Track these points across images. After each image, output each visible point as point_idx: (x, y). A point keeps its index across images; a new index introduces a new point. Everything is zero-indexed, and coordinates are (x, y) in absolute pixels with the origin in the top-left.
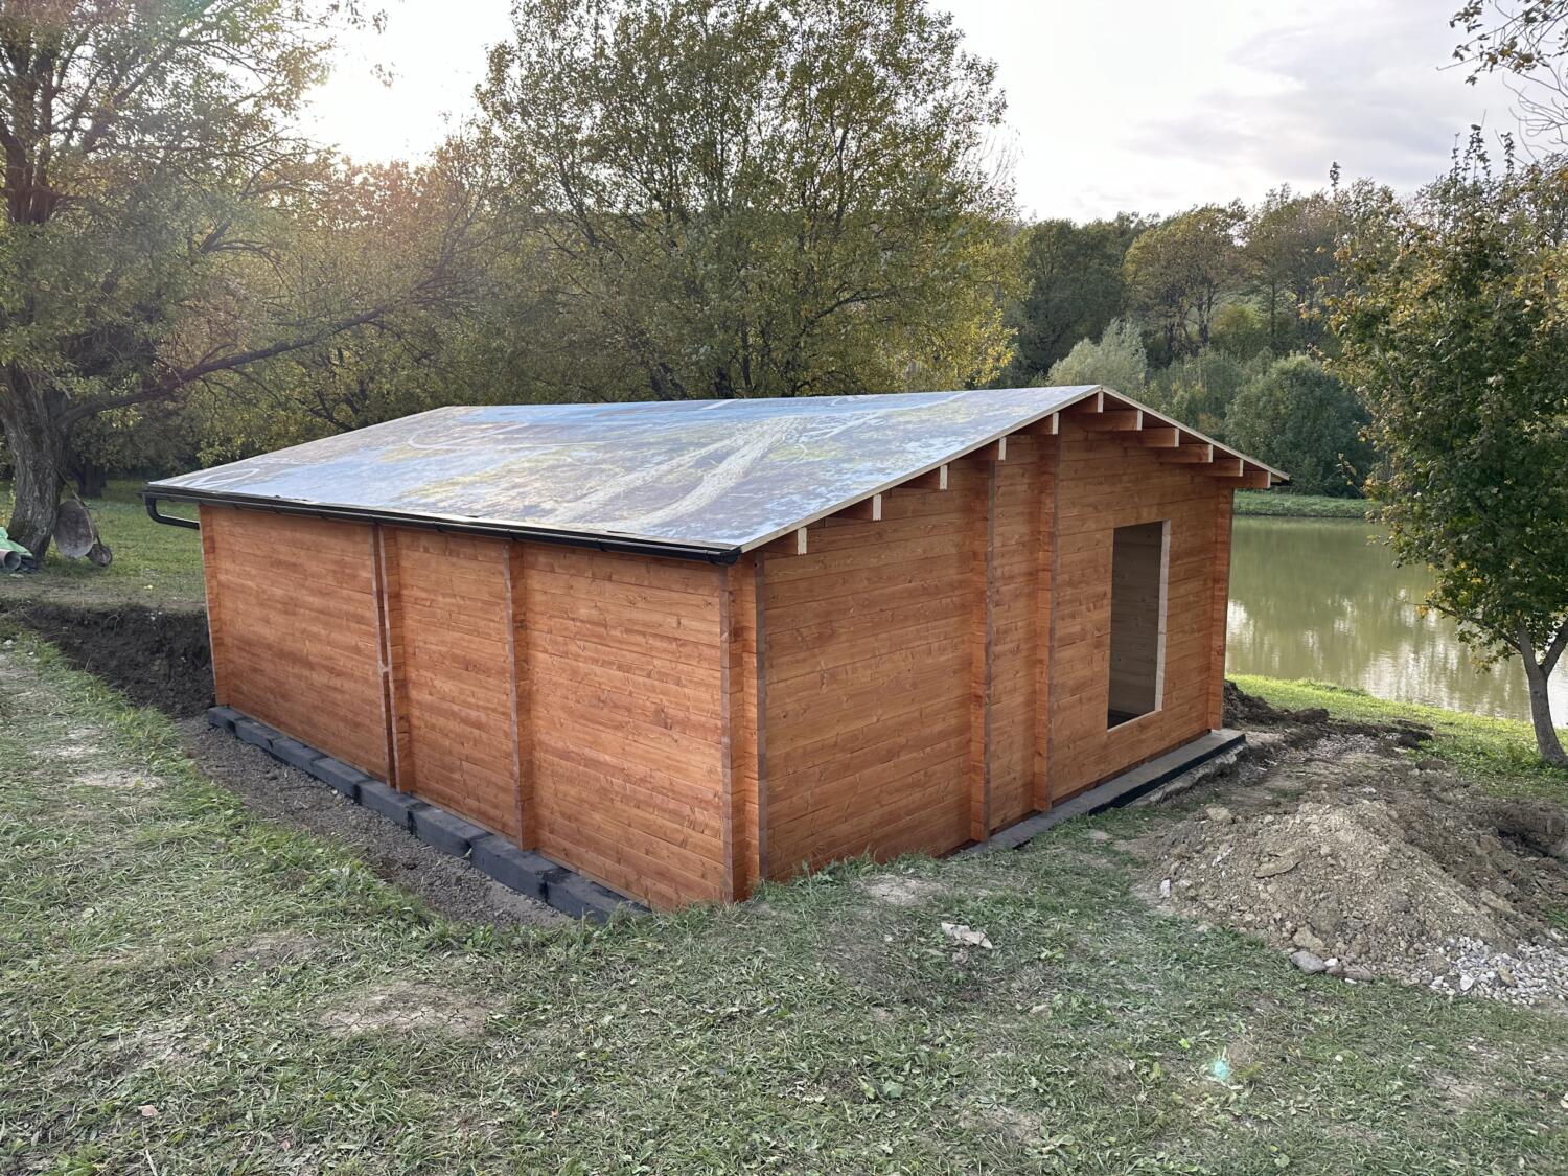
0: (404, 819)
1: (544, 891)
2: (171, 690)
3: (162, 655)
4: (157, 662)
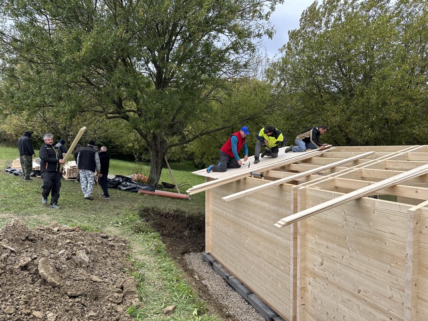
2: (190, 242)
3: (188, 229)
4: (187, 232)
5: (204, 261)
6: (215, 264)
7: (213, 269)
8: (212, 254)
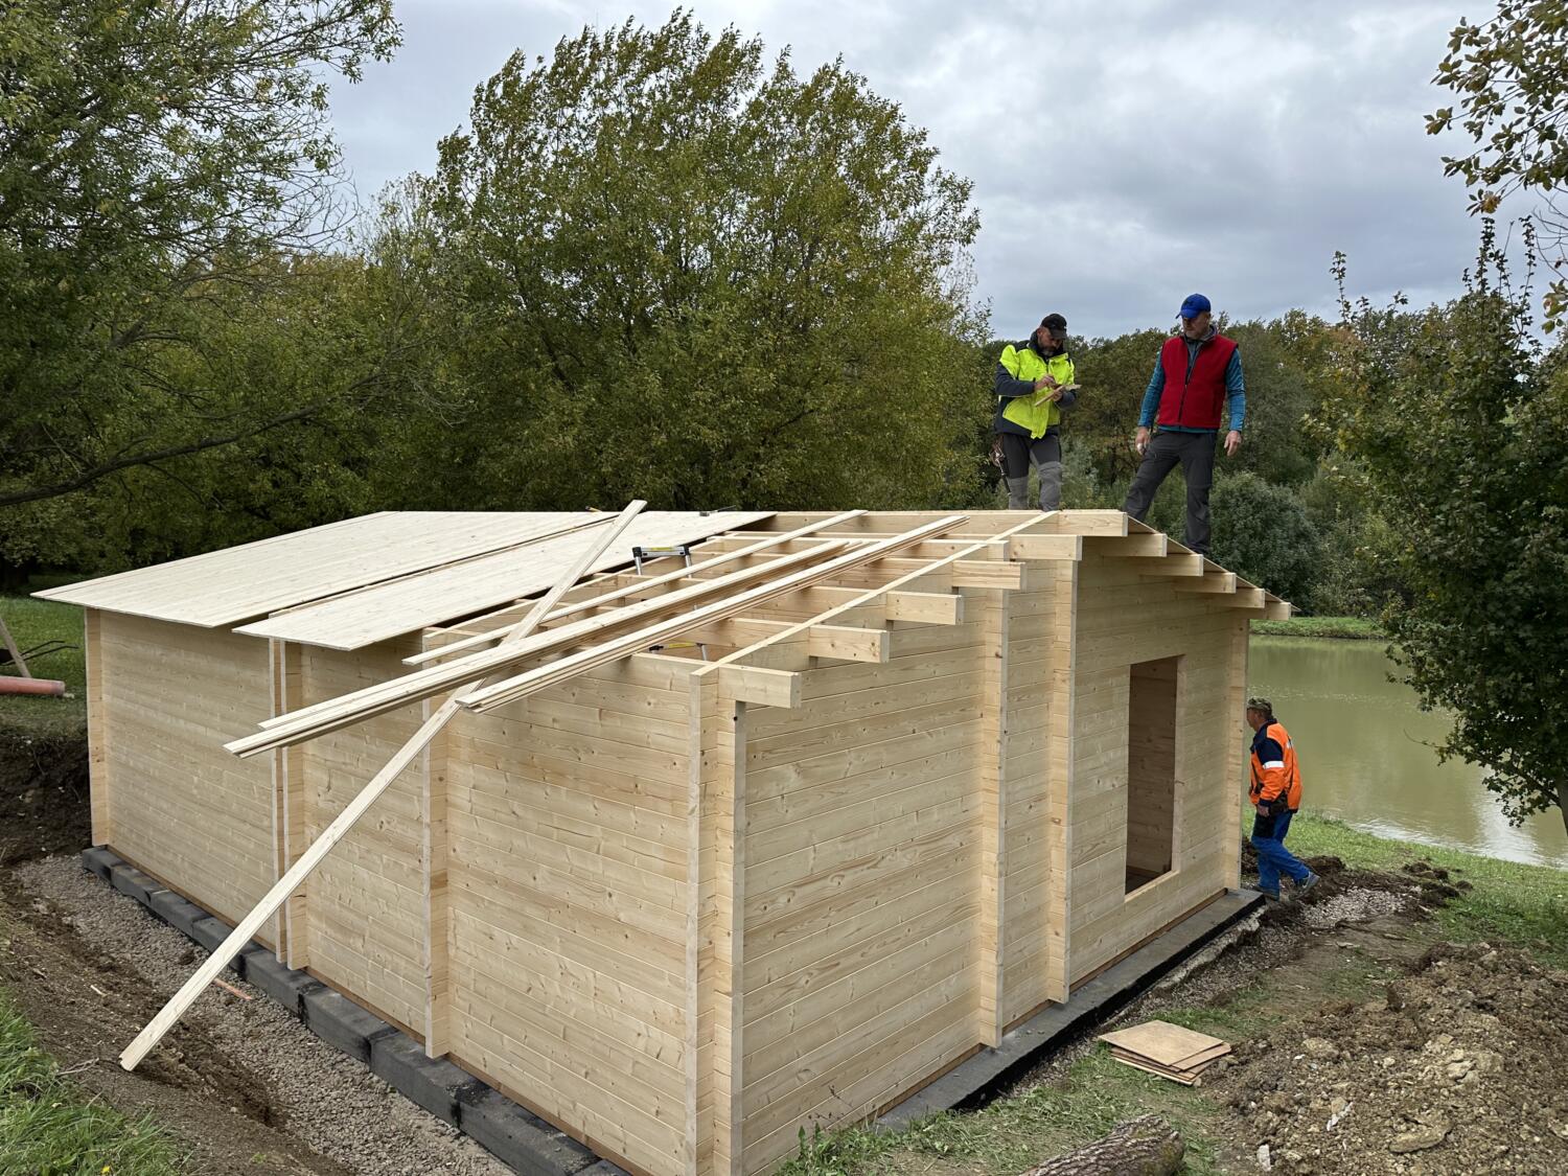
0: (293, 1004)
1: (456, 1114)
2: (45, 825)
3: (35, 784)
4: (30, 793)
5: (89, 870)
6: (119, 871)
7: (113, 887)
8: (115, 846)
